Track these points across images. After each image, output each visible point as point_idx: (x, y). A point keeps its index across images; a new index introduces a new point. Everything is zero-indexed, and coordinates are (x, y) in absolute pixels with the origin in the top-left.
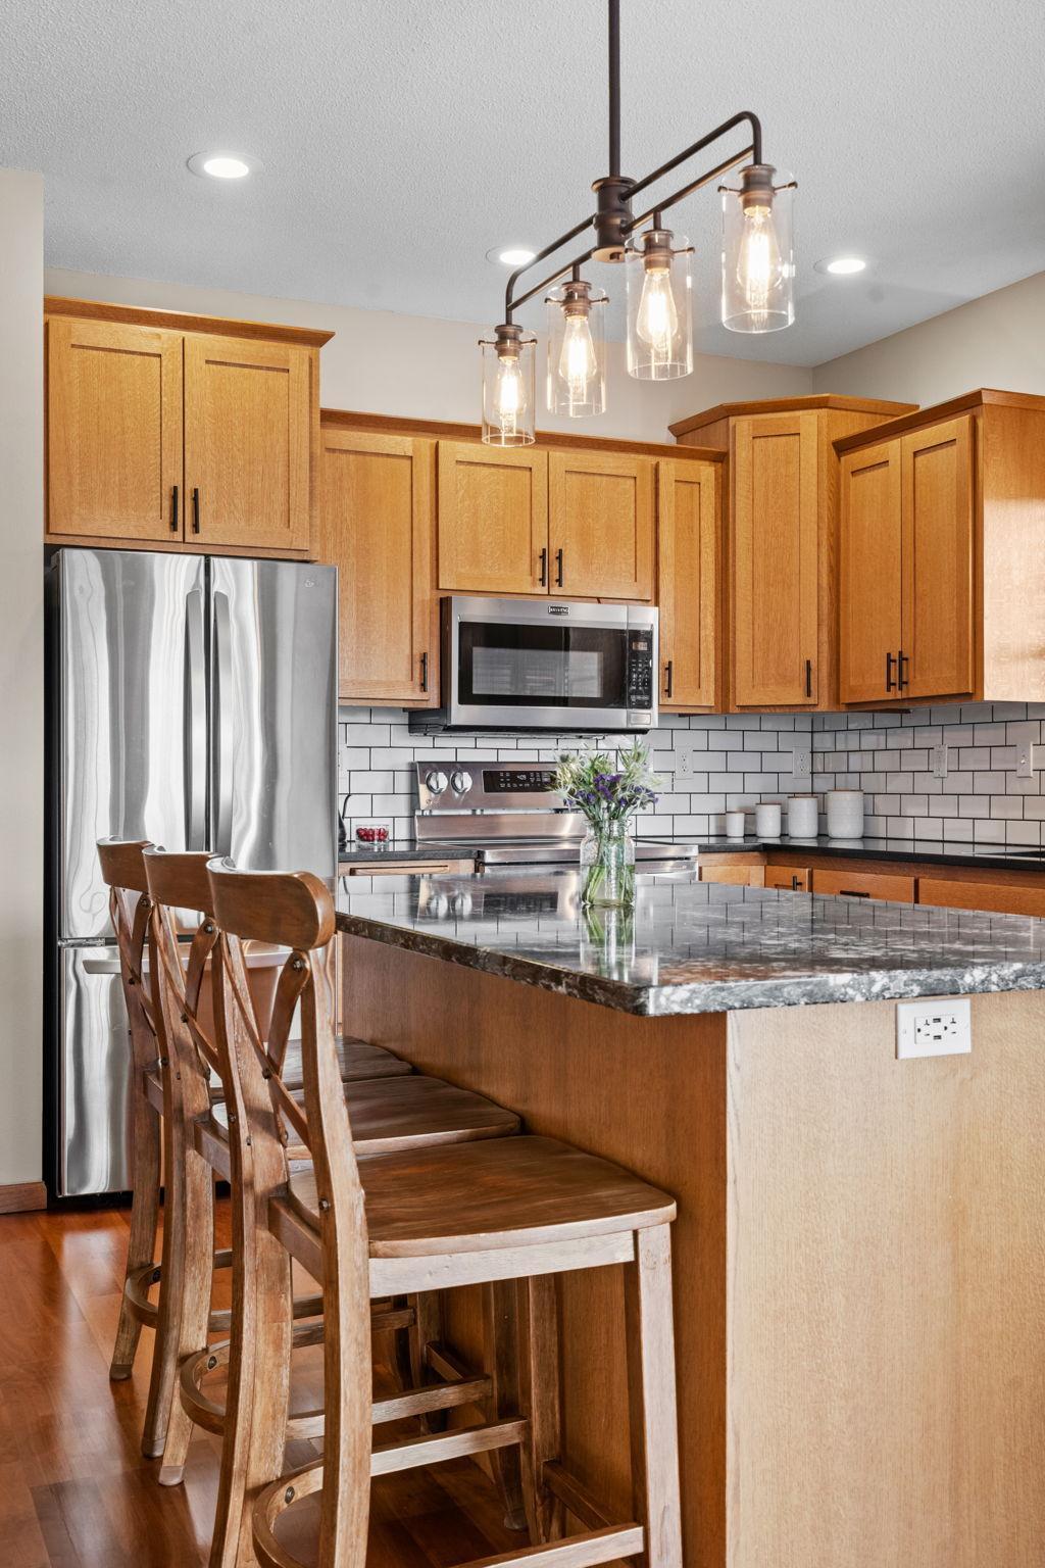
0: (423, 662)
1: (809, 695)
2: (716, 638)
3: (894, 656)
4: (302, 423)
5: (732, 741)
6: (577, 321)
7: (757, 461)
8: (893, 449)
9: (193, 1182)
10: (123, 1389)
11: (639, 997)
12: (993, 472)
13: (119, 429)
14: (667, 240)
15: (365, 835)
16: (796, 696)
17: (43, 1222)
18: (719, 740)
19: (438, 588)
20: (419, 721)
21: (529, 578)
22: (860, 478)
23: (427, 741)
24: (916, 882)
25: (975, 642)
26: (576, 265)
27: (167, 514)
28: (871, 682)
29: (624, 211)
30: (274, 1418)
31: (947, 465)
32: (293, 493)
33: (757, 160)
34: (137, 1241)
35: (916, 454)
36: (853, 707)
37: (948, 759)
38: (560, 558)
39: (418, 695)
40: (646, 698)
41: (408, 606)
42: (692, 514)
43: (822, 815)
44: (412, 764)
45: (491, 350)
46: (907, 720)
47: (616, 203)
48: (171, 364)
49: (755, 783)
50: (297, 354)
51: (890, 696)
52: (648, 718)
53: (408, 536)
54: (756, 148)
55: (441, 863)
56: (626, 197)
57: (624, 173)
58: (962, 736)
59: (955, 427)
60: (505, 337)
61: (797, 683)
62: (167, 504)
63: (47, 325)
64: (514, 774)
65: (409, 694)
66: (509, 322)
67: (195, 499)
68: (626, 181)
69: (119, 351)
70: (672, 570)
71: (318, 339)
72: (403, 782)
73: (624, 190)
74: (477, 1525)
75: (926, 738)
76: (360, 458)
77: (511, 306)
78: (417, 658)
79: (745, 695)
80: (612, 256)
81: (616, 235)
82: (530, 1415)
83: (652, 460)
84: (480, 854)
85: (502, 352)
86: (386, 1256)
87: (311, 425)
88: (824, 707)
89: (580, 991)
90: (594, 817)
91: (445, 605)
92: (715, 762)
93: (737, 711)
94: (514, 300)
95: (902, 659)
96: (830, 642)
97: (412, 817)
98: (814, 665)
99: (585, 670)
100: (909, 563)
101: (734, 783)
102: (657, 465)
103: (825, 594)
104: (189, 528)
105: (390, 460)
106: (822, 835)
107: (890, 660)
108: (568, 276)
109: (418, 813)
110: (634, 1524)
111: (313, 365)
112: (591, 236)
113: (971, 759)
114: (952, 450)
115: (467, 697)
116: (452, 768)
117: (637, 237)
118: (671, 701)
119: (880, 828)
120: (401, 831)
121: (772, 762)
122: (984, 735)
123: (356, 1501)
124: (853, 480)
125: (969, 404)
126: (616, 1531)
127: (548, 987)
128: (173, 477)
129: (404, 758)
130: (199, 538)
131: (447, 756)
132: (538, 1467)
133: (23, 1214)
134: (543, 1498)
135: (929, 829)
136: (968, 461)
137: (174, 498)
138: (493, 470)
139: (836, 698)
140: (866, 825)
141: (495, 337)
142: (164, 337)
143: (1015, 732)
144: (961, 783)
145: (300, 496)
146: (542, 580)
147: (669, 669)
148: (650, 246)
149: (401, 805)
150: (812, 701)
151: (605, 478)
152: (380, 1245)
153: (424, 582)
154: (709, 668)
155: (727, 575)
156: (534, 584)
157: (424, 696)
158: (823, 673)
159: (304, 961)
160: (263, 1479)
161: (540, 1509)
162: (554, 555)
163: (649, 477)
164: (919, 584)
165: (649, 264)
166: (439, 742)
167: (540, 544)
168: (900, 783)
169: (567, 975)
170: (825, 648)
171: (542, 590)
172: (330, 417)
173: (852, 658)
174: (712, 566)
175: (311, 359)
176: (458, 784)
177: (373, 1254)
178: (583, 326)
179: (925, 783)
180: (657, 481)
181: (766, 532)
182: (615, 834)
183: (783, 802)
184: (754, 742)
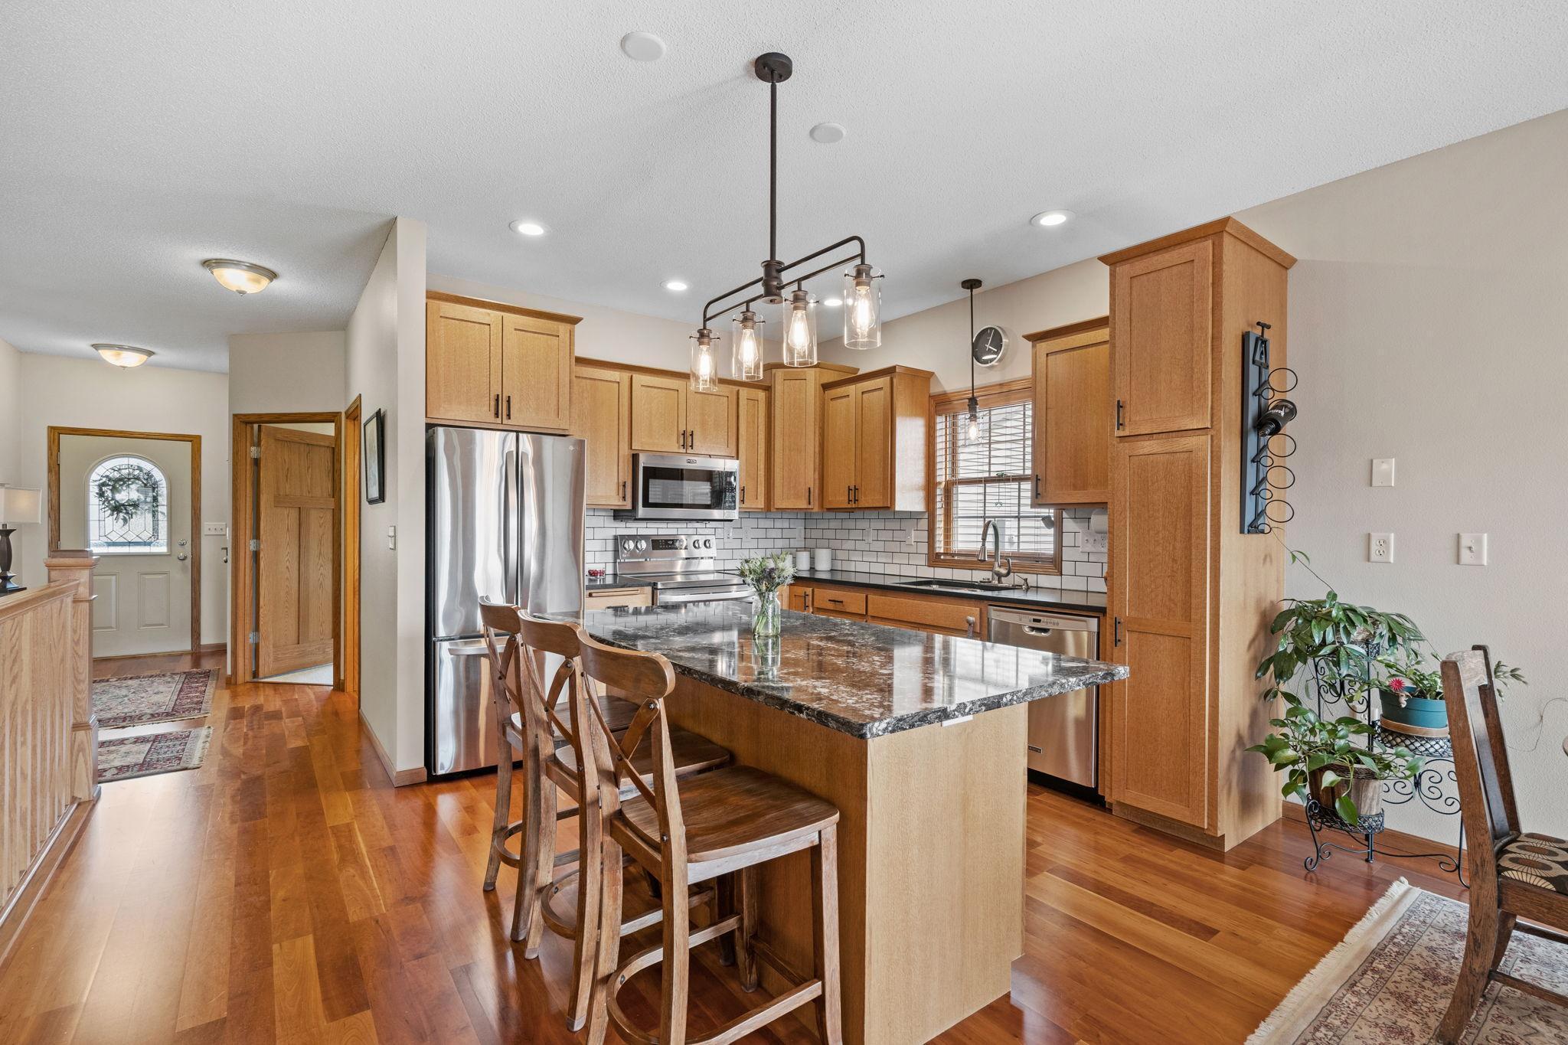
0: (624, 486)
1: (810, 504)
2: (765, 475)
3: (852, 487)
4: (565, 364)
5: (769, 523)
6: (748, 332)
7: (786, 391)
8: (851, 389)
9: (545, 793)
10: (492, 897)
11: (862, 729)
12: (900, 403)
13: (467, 362)
14: (805, 296)
15: (593, 573)
16: (802, 504)
17: (425, 788)
18: (763, 523)
19: (631, 449)
20: (618, 515)
21: (677, 445)
22: (834, 402)
23: (623, 524)
24: (867, 597)
25: (891, 483)
26: (748, 302)
27: (493, 408)
28: (841, 500)
29: (778, 278)
30: (613, 938)
31: (878, 400)
32: (560, 400)
33: (863, 262)
34: (499, 814)
35: (863, 393)
36: (829, 510)
37: (873, 534)
38: (692, 435)
39: (621, 503)
40: (733, 504)
41: (616, 459)
42: (754, 415)
43: (812, 559)
44: (615, 536)
45: (694, 341)
46: (852, 515)
47: (774, 274)
48: (496, 329)
49: (780, 543)
50: (563, 328)
51: (849, 506)
52: (734, 514)
53: (617, 422)
54: (862, 255)
55: (636, 588)
56: (780, 271)
57: (778, 258)
58: (880, 525)
59: (882, 382)
60: (703, 336)
61: (803, 498)
62: (493, 403)
63: (426, 304)
64: (666, 541)
65: (616, 502)
66: (705, 328)
67: (509, 401)
68: (780, 263)
69: (469, 321)
70: (745, 442)
71: (574, 321)
72: (610, 546)
73: (779, 268)
74: (706, 965)
75: (861, 524)
76: (593, 381)
77: (706, 320)
78: (621, 484)
79: (779, 503)
80: (771, 301)
81: (774, 290)
82: (743, 913)
83: (736, 388)
84: (655, 584)
85: (701, 343)
86: (696, 861)
87: (570, 365)
88: (816, 509)
89: (817, 719)
90: (760, 590)
91: (635, 458)
92: (761, 533)
93: (775, 510)
94: (707, 317)
95: (856, 489)
96: (819, 479)
97: (615, 562)
98: (812, 489)
99: (702, 491)
100: (859, 444)
101: (769, 543)
102: (738, 391)
103: (817, 456)
104: (505, 417)
105: (607, 383)
106: (812, 569)
107: (849, 489)
108: (743, 308)
109: (618, 561)
110: (816, 980)
111: (571, 334)
112: (759, 289)
113: (884, 535)
114: (882, 392)
115: (646, 504)
116: (636, 538)
117: (787, 293)
118: (744, 506)
119: (839, 566)
120: (610, 570)
121: (787, 534)
122: (890, 525)
123: (681, 1000)
124: (832, 403)
125: (890, 371)
126: (809, 986)
127: (793, 713)
128: (496, 389)
129: (612, 533)
130: (510, 422)
131: (633, 532)
132: (747, 939)
133: (414, 786)
134: (749, 955)
135: (863, 567)
136: (889, 399)
137: (497, 400)
138: (659, 390)
139: (821, 505)
140: (832, 565)
141: (698, 335)
142: (492, 315)
143: (905, 524)
144: (879, 546)
145: (564, 401)
146: (683, 445)
147: (743, 490)
148: (797, 299)
149: (610, 557)
150: (810, 507)
151: (714, 397)
152: (693, 856)
153: (624, 446)
154: (762, 489)
155: (771, 446)
156: (679, 448)
157: (625, 503)
158: (816, 492)
159: (656, 704)
160: (607, 973)
161: (747, 961)
162: (688, 434)
163: (735, 397)
164: (864, 454)
165: (796, 308)
166: (628, 525)
167: (682, 428)
168: (849, 545)
169: (808, 708)
170: (817, 482)
171: (684, 451)
172: (580, 361)
173: (830, 488)
174: (763, 440)
175: (570, 331)
176: (639, 547)
177: (690, 861)
178: (751, 334)
179: (860, 545)
180: (738, 398)
181: (789, 426)
182: (771, 599)
183: (794, 552)
184: (779, 524)
